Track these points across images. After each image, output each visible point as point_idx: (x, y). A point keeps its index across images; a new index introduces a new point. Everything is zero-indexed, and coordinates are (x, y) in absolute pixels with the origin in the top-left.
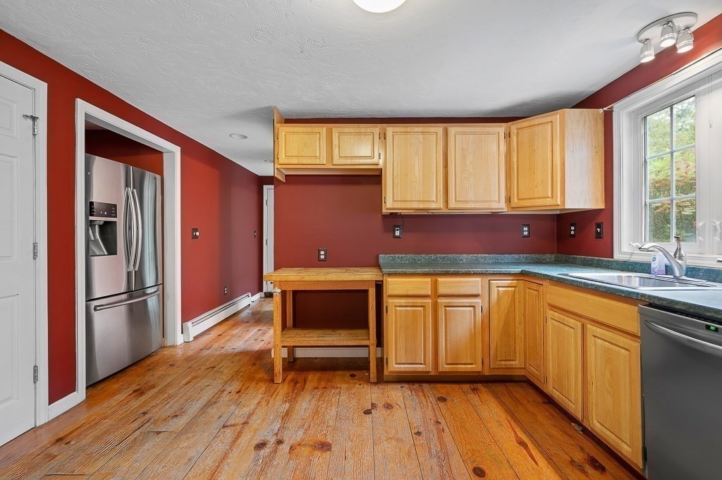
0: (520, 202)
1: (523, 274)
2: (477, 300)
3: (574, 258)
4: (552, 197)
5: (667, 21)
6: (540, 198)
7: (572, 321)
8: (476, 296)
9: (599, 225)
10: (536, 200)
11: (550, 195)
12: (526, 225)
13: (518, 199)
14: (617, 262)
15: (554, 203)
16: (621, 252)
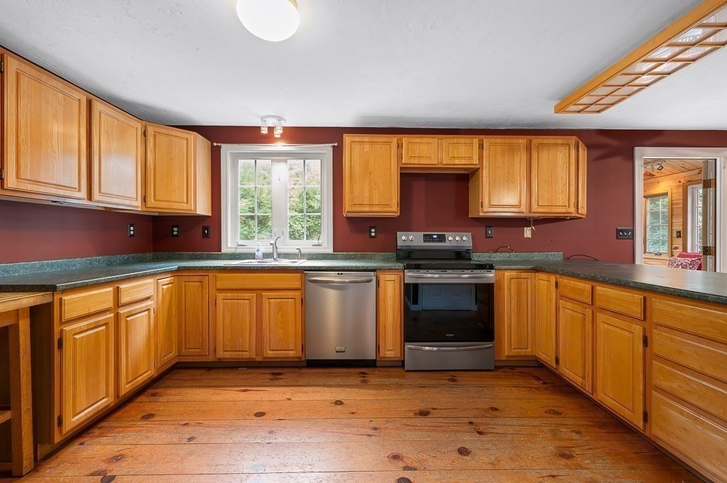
0: (157, 202)
1: (179, 269)
2: (149, 303)
3: (180, 254)
4: (187, 203)
5: (280, 119)
6: (177, 202)
7: (247, 295)
8: (148, 298)
9: (207, 228)
10: (173, 204)
11: (185, 201)
12: (131, 225)
13: (155, 200)
14: (225, 254)
15: (189, 208)
16: (227, 247)
